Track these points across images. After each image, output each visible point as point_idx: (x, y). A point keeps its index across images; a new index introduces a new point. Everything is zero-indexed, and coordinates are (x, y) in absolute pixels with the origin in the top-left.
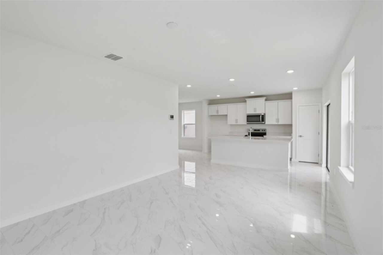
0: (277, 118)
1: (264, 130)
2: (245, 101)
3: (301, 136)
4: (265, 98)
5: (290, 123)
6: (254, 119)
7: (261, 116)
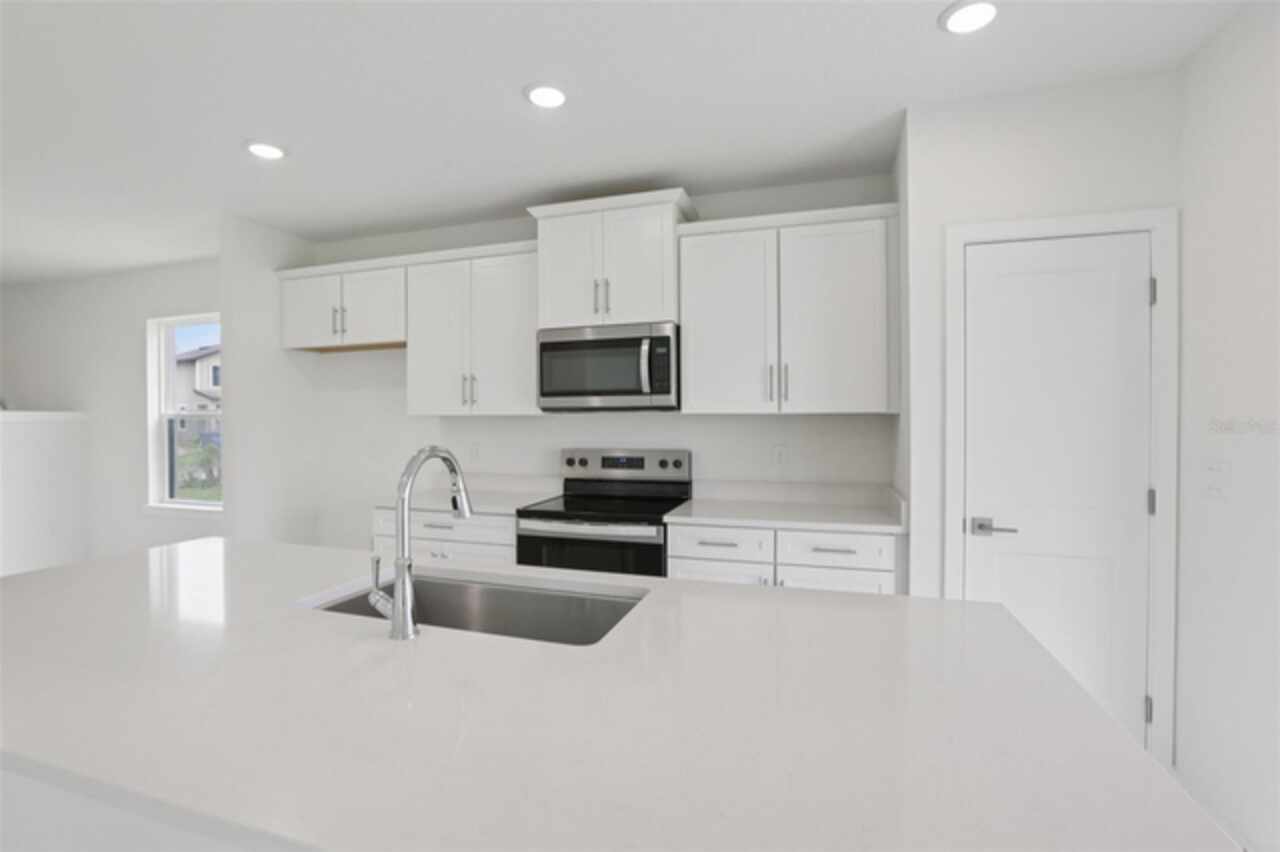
0: (773, 360)
1: (677, 464)
2: (530, 230)
3: (983, 527)
4: (676, 195)
5: (877, 406)
6: (594, 368)
7: (645, 347)
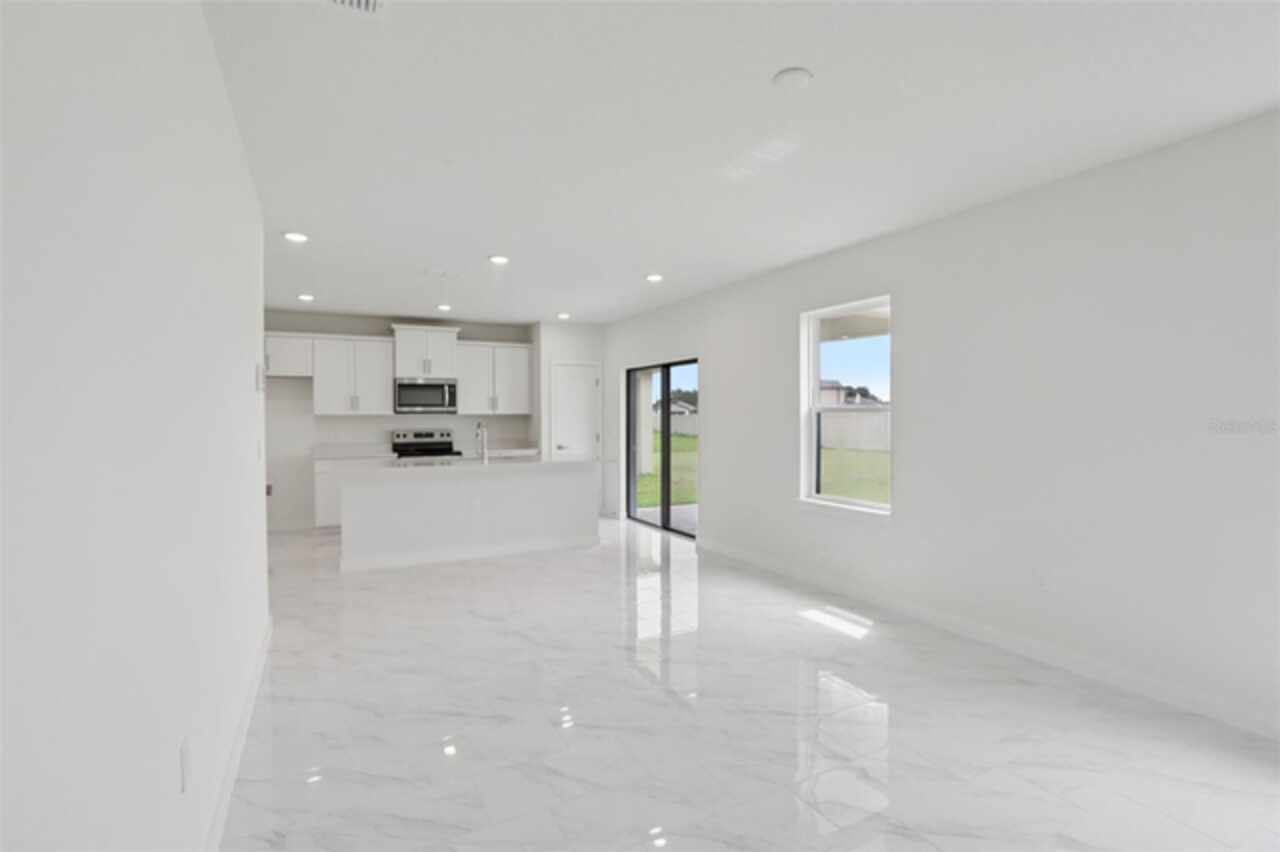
0: (491, 395)
1: (449, 436)
2: (391, 333)
3: (560, 448)
4: (457, 329)
7: (446, 388)
